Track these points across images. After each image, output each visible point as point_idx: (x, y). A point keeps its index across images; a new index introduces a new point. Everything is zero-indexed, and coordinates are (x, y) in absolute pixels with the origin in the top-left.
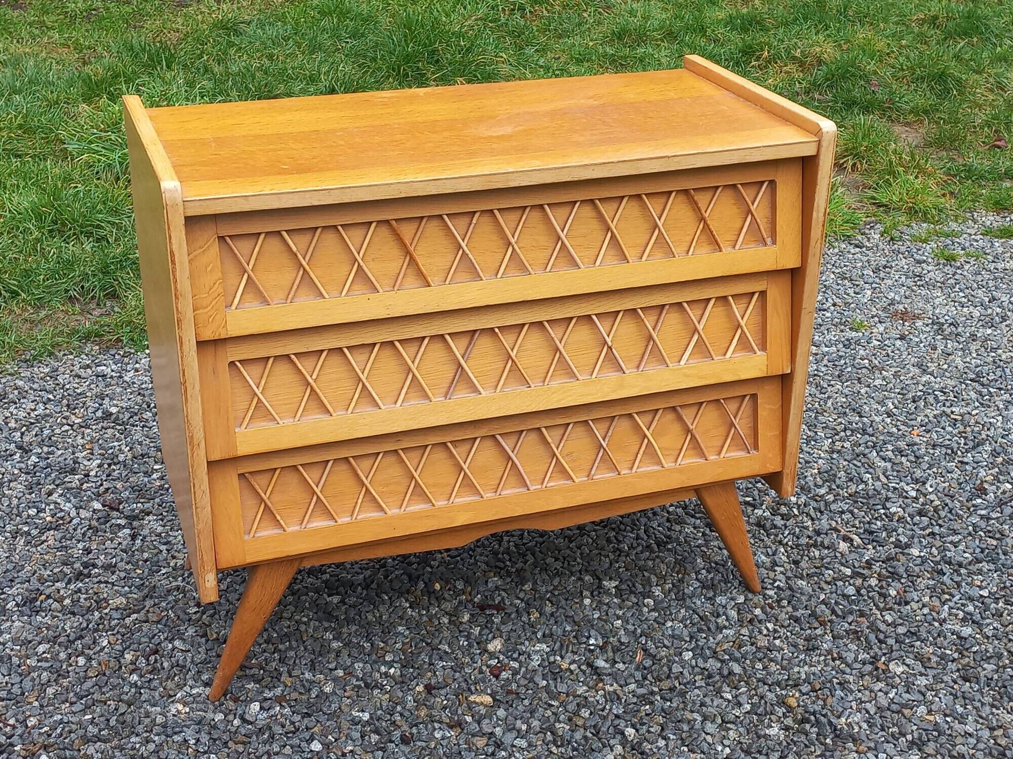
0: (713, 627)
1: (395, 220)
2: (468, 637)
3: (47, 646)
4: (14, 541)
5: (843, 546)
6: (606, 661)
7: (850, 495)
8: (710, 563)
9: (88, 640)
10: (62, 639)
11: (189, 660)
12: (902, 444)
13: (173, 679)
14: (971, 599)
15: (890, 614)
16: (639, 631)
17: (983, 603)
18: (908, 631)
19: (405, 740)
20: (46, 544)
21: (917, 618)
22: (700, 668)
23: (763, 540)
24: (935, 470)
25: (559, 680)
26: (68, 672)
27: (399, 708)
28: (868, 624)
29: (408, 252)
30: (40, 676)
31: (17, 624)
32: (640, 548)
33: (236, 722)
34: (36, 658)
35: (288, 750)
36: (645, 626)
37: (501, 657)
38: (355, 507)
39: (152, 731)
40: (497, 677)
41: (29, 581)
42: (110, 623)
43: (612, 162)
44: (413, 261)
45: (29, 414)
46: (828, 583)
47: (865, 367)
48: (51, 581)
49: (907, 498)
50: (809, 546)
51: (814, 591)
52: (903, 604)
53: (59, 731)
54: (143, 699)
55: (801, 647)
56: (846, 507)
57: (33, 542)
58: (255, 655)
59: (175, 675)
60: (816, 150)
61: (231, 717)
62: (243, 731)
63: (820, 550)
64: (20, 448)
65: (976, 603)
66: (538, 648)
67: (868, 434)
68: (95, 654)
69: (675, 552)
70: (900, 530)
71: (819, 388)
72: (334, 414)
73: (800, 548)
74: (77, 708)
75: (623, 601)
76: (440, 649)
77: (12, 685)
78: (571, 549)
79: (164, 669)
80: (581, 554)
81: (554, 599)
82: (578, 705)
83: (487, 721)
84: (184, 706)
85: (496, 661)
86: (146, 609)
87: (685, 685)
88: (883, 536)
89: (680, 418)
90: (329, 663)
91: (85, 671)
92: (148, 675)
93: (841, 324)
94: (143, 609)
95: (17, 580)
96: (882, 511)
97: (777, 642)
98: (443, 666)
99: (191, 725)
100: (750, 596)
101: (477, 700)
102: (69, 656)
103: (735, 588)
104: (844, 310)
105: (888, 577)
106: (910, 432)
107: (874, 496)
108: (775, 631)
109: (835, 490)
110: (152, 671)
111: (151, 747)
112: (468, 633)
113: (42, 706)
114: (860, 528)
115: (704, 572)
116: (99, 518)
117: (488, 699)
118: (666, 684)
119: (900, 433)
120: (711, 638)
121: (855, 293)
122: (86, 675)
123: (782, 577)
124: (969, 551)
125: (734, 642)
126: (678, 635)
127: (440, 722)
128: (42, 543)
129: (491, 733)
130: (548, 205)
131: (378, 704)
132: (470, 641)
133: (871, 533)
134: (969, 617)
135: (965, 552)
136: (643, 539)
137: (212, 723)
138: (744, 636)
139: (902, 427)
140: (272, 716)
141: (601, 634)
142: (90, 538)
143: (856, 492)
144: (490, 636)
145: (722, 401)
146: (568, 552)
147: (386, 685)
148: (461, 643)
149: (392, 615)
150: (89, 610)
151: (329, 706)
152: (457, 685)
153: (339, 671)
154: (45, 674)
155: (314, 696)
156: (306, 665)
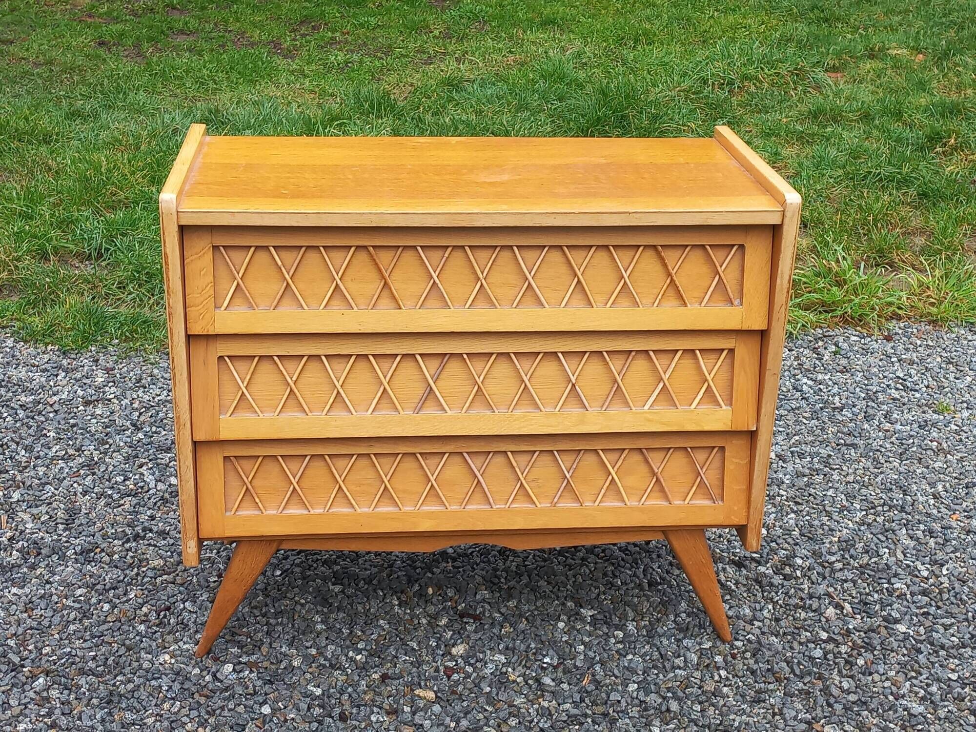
0: (668, 665)
1: (373, 247)
2: (439, 639)
3: (85, 591)
5: (831, 612)
6: (553, 680)
7: (861, 566)
8: (693, 608)
9: (120, 591)
10: (98, 587)
11: (193, 620)
12: (937, 527)
13: (174, 634)
14: (939, 680)
15: (848, 681)
16: (598, 658)
17: (949, 686)
18: (859, 700)
19: (343, 718)
20: (122, 507)
21: (874, 689)
22: (640, 700)
23: (756, 595)
24: (958, 554)
25: (503, 689)
27: (350, 690)
28: (822, 687)
29: (383, 277)
30: (68, 614)
31: (70, 569)
32: (633, 585)
33: (208, 678)
34: (73, 599)
35: (241, 709)
36: (606, 655)
37: (460, 660)
38: (329, 500)
39: (136, 673)
40: (449, 677)
41: (93, 536)
42: (143, 579)
43: (574, 213)
44: (387, 286)
45: (154, 398)
46: (801, 644)
47: (932, 449)
48: (112, 538)
49: (917, 577)
50: (796, 606)
51: (784, 649)
52: (867, 674)
53: (63, 661)
54: (142, 646)
55: (748, 698)
56: (850, 576)
58: (248, 625)
59: (177, 631)
60: (781, 220)
61: (205, 673)
62: (210, 686)
63: (807, 612)
64: (134, 425)
65: (942, 685)
66: (496, 659)
67: (906, 512)
68: (121, 603)
69: (664, 593)
70: (895, 606)
71: (875, 463)
72: (310, 414)
73: (788, 607)
74: (88, 644)
75: (596, 629)
76: (408, 645)
77: (45, 617)
78: (567, 577)
80: (574, 582)
81: (531, 618)
82: (510, 713)
83: (422, 713)
84: (171, 658)
85: (454, 663)
86: (177, 572)
87: (618, 712)
88: (876, 608)
89: (646, 461)
90: (307, 641)
91: (106, 616)
92: (154, 628)
93: (926, 405)
94: (174, 572)
96: (886, 586)
97: (725, 690)
98: (406, 660)
99: (169, 674)
100: (718, 643)
101: (421, 694)
102: (99, 602)
103: (708, 634)
104: (935, 393)
105: (862, 647)
106: (950, 516)
107: (883, 570)
108: (727, 679)
109: (847, 559)
110: (160, 624)
111: (130, 686)
112: (441, 635)
113: (61, 639)
114: (857, 598)
115: (684, 615)
116: (172, 492)
117: (431, 695)
118: (600, 709)
119: (940, 514)
120: (661, 676)
121: (955, 378)
122: (106, 619)
123: (758, 632)
124: (959, 635)
125: (681, 682)
126: (632, 668)
127: (381, 708)
128: (120, 506)
129: (421, 725)
130: (517, 246)
131: (334, 684)
132: (439, 642)
133: (866, 604)
134: (928, 697)
135: (953, 635)
136: (638, 578)
137: (188, 675)
138: (696, 678)
139: (943, 510)
140: (241, 678)
141: (558, 655)
142: (159, 507)
143: (868, 564)
144: (458, 641)
145: (689, 449)
146: (563, 578)
147: (348, 668)
148: (430, 643)
149: (380, 610)
150: (131, 566)
151: (291, 678)
152: (410, 679)
153: (313, 649)
154: (74, 613)
155: (282, 667)
156: (287, 640)
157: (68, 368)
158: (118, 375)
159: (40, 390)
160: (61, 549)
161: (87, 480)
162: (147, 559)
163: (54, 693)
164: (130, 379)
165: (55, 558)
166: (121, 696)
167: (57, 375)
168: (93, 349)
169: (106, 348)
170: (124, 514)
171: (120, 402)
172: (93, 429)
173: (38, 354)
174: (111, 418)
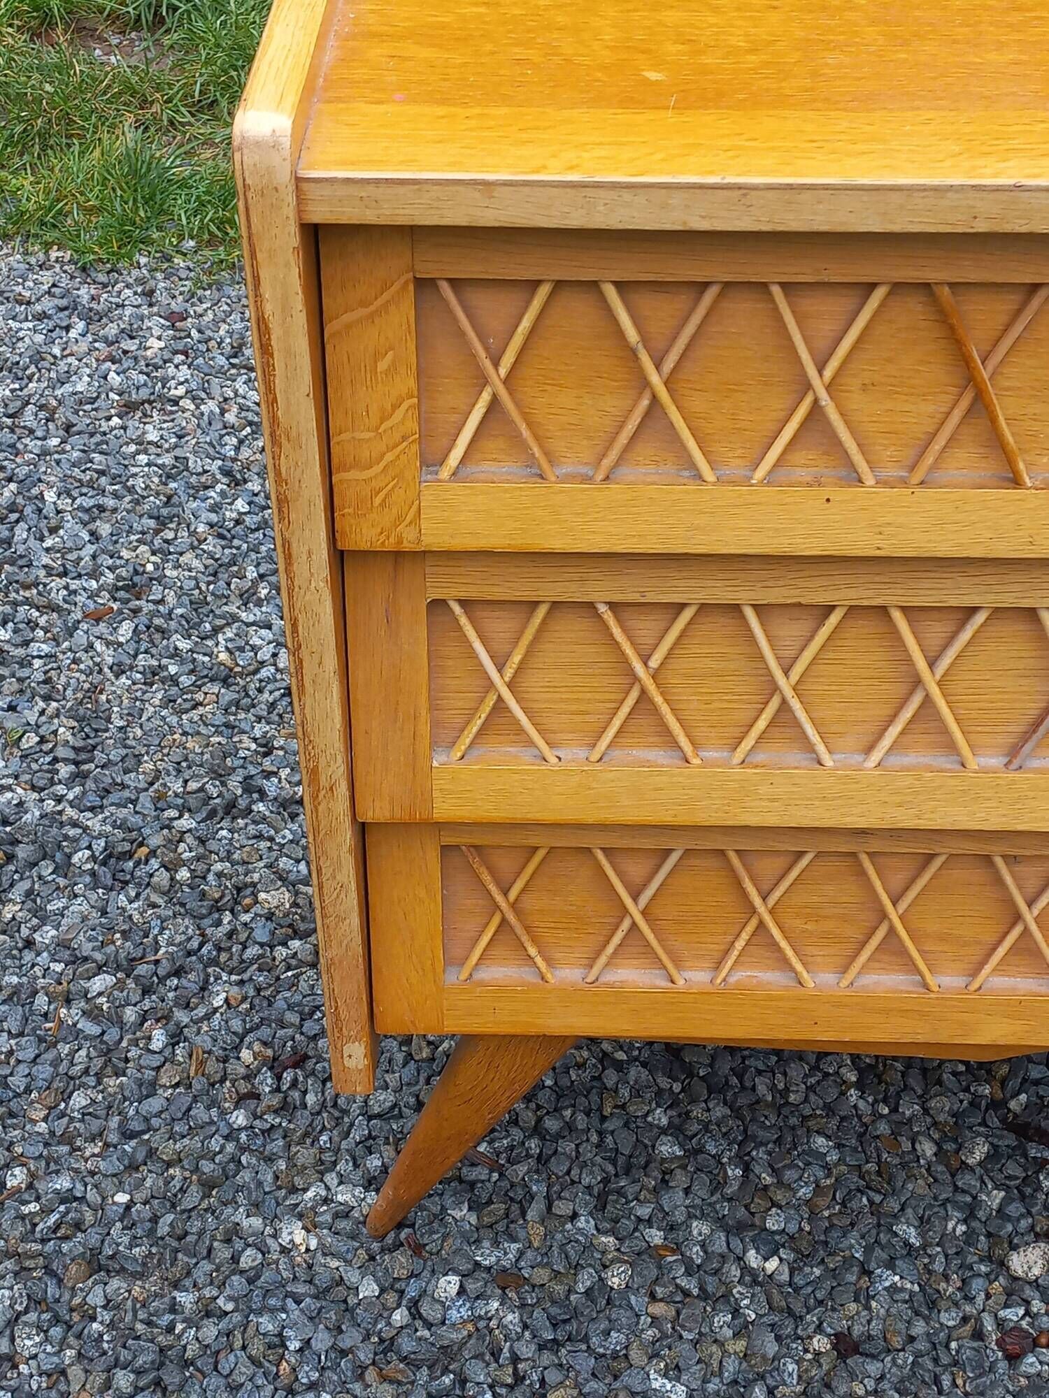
1: (952, 285)
2: (970, 1214)
3: (111, 980)
4: (144, 693)
9: (191, 981)
10: (142, 969)
13: (316, 1141)
20: (201, 710)
26: (127, 1060)
29: (970, 379)
30: (71, 1055)
33: (400, 1317)
34: (82, 1004)
38: (727, 952)
39: (223, 1285)
40: (1013, 1358)
41: (134, 802)
42: (245, 948)
44: (981, 406)
48: (176, 807)
53: (53, 1218)
54: (240, 1181)
57: (179, 700)
59: (324, 1128)
61: (391, 1298)
62: (406, 1345)
64: (227, 473)
68: (192, 1022)
76: (896, 1235)
79: (305, 1107)
84: (309, 1233)
85: (1021, 1312)
90: (638, 1199)
91: (158, 1069)
92: (270, 1117)
95: (114, 798)
98: (894, 1285)
99: (305, 1295)
102: (143, 1018)
110: (282, 1108)
112: (975, 1198)
122: (156, 1079)
128: (194, 707)
131: (715, 1364)
132: (973, 1224)
137: (352, 1301)
140: (480, 1317)
142: (281, 716)
144: (1024, 1224)
147: (747, 1306)
148: (950, 1225)
149: (813, 1097)
150: (217, 908)
151: (607, 1333)
152: (911, 1359)
153: (654, 1231)
154: (83, 1053)
155: (581, 1288)
156: (589, 1187)
157: (91, 310)
158: (194, 333)
159: (33, 369)
160: (59, 847)
161: (121, 631)
162: (254, 885)
163: (28, 1343)
164: (219, 344)
165: (46, 869)
166: (187, 1363)
167: (67, 329)
168: (143, 260)
169: (169, 259)
170: (203, 730)
171: (198, 407)
172: (139, 483)
173: (31, 268)
174: (178, 452)
